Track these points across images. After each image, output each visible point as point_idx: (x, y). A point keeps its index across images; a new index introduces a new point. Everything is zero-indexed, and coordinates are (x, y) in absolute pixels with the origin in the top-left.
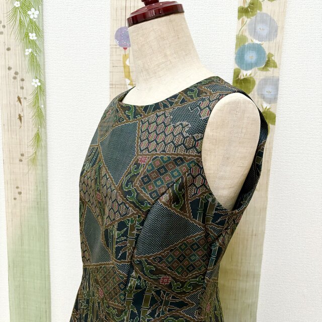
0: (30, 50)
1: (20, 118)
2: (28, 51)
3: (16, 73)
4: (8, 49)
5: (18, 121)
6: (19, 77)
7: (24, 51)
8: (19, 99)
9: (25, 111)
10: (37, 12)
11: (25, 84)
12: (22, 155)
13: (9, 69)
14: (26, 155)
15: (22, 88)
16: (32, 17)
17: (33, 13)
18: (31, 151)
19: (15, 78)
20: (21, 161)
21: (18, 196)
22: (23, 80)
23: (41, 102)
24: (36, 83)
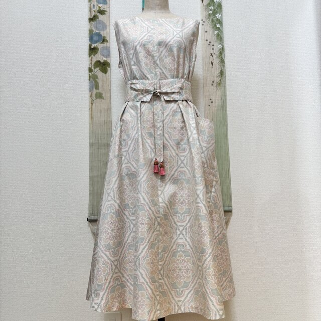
0: (217, 32)
1: (212, 63)
2: (216, 32)
3: (210, 42)
4: (206, 32)
5: (211, 65)
6: (211, 44)
7: (214, 32)
8: (211, 54)
9: (215, 60)
10: (220, 15)
11: (214, 47)
12: (213, 82)
13: (207, 40)
14: (215, 82)
15: (213, 49)
16: (218, 17)
17: (218, 16)
18: (218, 80)
19: (209, 45)
20: (212, 85)
21: (210, 104)
22: (213, 45)
23: (223, 55)
24: (220, 46)
